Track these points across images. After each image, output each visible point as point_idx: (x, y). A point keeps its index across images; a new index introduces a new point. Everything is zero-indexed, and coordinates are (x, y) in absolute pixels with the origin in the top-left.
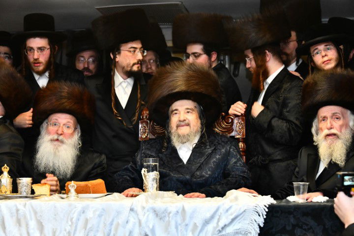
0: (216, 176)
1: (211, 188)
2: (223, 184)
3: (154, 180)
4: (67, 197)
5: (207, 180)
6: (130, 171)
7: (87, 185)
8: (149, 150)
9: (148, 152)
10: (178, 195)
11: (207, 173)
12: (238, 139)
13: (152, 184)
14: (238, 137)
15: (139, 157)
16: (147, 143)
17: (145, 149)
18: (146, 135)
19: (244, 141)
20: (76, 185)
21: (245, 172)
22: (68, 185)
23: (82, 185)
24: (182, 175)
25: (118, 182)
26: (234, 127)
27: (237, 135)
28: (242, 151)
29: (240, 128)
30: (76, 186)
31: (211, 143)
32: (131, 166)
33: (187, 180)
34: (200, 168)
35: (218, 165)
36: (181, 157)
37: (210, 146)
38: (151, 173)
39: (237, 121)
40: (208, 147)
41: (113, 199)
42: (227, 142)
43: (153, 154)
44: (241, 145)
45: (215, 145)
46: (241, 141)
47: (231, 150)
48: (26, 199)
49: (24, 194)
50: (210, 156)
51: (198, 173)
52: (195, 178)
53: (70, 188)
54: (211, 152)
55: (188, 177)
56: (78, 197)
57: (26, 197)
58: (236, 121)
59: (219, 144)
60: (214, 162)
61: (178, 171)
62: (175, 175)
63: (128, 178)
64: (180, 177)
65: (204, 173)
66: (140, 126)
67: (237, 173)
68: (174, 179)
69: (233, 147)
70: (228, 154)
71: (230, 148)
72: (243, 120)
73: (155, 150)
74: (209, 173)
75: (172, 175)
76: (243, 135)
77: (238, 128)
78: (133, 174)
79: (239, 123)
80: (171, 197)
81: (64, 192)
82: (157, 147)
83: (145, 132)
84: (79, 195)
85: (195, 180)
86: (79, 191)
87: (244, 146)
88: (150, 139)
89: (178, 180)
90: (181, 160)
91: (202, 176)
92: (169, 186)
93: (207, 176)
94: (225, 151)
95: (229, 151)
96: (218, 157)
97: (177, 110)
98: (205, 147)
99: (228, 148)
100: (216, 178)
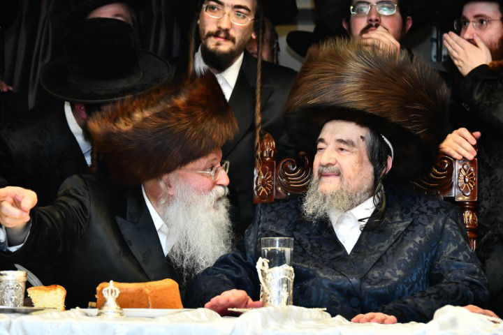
0: (414, 279)
1: (405, 303)
2: (429, 295)
3: (283, 283)
4: (99, 315)
6: (232, 265)
7: (141, 291)
8: (274, 222)
9: (271, 227)
10: (333, 316)
11: (394, 273)
12: (462, 203)
13: (279, 293)
14: (460, 199)
15: (252, 234)
16: (269, 209)
17: (265, 222)
19: (475, 207)
20: (120, 289)
21: (474, 273)
22: (102, 289)
23: (131, 290)
24: (341, 274)
25: (203, 287)
26: (455, 180)
27: (459, 196)
28: (470, 230)
29: (467, 180)
30: (118, 292)
31: (405, 210)
33: (353, 287)
34: (379, 263)
35: (417, 257)
36: (341, 239)
37: (402, 216)
38: (276, 269)
39: (461, 167)
40: (398, 219)
41: (195, 319)
42: (438, 209)
44: (468, 216)
45: (412, 215)
46: (469, 209)
47: (447, 226)
48: (13, 315)
49: (10, 306)
50: (401, 239)
51: (376, 274)
52: (370, 284)
53: (106, 295)
54: (402, 229)
55: (354, 280)
56: (121, 314)
57: (13, 311)
58: (458, 166)
59: (422, 213)
60: (410, 249)
61: (334, 268)
62: (326, 277)
63: (226, 279)
64: (339, 280)
65: (387, 274)
67: (459, 274)
68: (325, 283)
69: (450, 220)
70: (439, 235)
71: (445, 222)
73: (286, 223)
74: (399, 273)
75: (321, 275)
76: (472, 196)
77: (461, 181)
78: (238, 271)
79: (466, 171)
80: (317, 320)
81: (94, 304)
82: (290, 217)
84: (124, 309)
85: (368, 287)
86: (124, 303)
87: (474, 220)
88: (278, 201)
89: (332, 286)
91: (383, 280)
92: (314, 298)
93: (396, 279)
94: (434, 227)
95: (443, 228)
96: (418, 239)
97: (322, 140)
98: (392, 218)
99: (441, 223)
100: (413, 283)
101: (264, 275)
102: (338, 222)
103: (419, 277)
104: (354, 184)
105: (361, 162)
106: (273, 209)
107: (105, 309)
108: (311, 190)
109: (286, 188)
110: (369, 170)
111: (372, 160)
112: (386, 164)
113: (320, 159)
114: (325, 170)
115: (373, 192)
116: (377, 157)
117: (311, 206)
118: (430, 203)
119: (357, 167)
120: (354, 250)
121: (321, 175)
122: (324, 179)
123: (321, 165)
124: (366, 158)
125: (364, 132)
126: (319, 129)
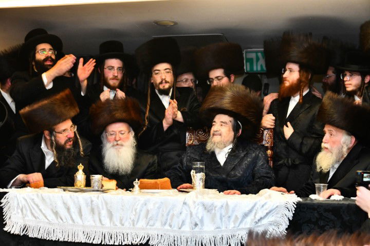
0: (248, 175)
3: (201, 180)
5: (239, 179)
8: (194, 153)
9: (192, 155)
11: (239, 173)
12: (267, 147)
13: (199, 183)
14: (266, 145)
15: (185, 158)
16: (191, 148)
18: (192, 142)
24: (219, 174)
26: (264, 138)
28: (270, 157)
29: (269, 138)
31: (244, 148)
32: (179, 167)
33: (223, 179)
34: (234, 169)
35: (248, 166)
37: (243, 151)
38: (198, 174)
40: (241, 152)
42: (257, 148)
43: (197, 157)
44: (269, 152)
45: (247, 151)
46: (270, 149)
47: (260, 155)
49: (96, 188)
50: (242, 159)
51: (233, 173)
52: (230, 177)
54: (243, 156)
55: (224, 176)
56: (140, 192)
57: (98, 191)
58: (265, 132)
59: (251, 149)
60: (246, 164)
61: (216, 172)
62: (213, 175)
64: (218, 176)
65: (237, 173)
66: (187, 134)
68: (213, 178)
69: (261, 152)
70: (257, 158)
71: (259, 153)
72: (271, 132)
73: (198, 153)
74: (241, 173)
75: (211, 174)
76: (271, 144)
77: (267, 138)
79: (268, 134)
80: (214, 194)
83: (191, 140)
85: (230, 179)
88: (195, 145)
89: (216, 179)
90: (219, 163)
91: (235, 176)
93: (240, 175)
94: (255, 155)
95: (258, 155)
96: (249, 159)
97: (215, 122)
98: (239, 151)
99: (257, 153)
100: (247, 177)
101: (194, 177)
102: (219, 153)
103: (249, 174)
104: (226, 139)
105: (229, 131)
106: (193, 148)
107: (134, 189)
108: (209, 141)
109: (199, 140)
110: (232, 134)
111: (234, 130)
112: (239, 132)
113: (214, 129)
114: (215, 133)
115: (233, 142)
116: (236, 128)
117: (209, 146)
118: (254, 146)
119: (228, 132)
120: (224, 164)
121: (214, 135)
122: (215, 136)
123: (214, 131)
124: (231, 129)
125: (231, 119)
126: (214, 117)
